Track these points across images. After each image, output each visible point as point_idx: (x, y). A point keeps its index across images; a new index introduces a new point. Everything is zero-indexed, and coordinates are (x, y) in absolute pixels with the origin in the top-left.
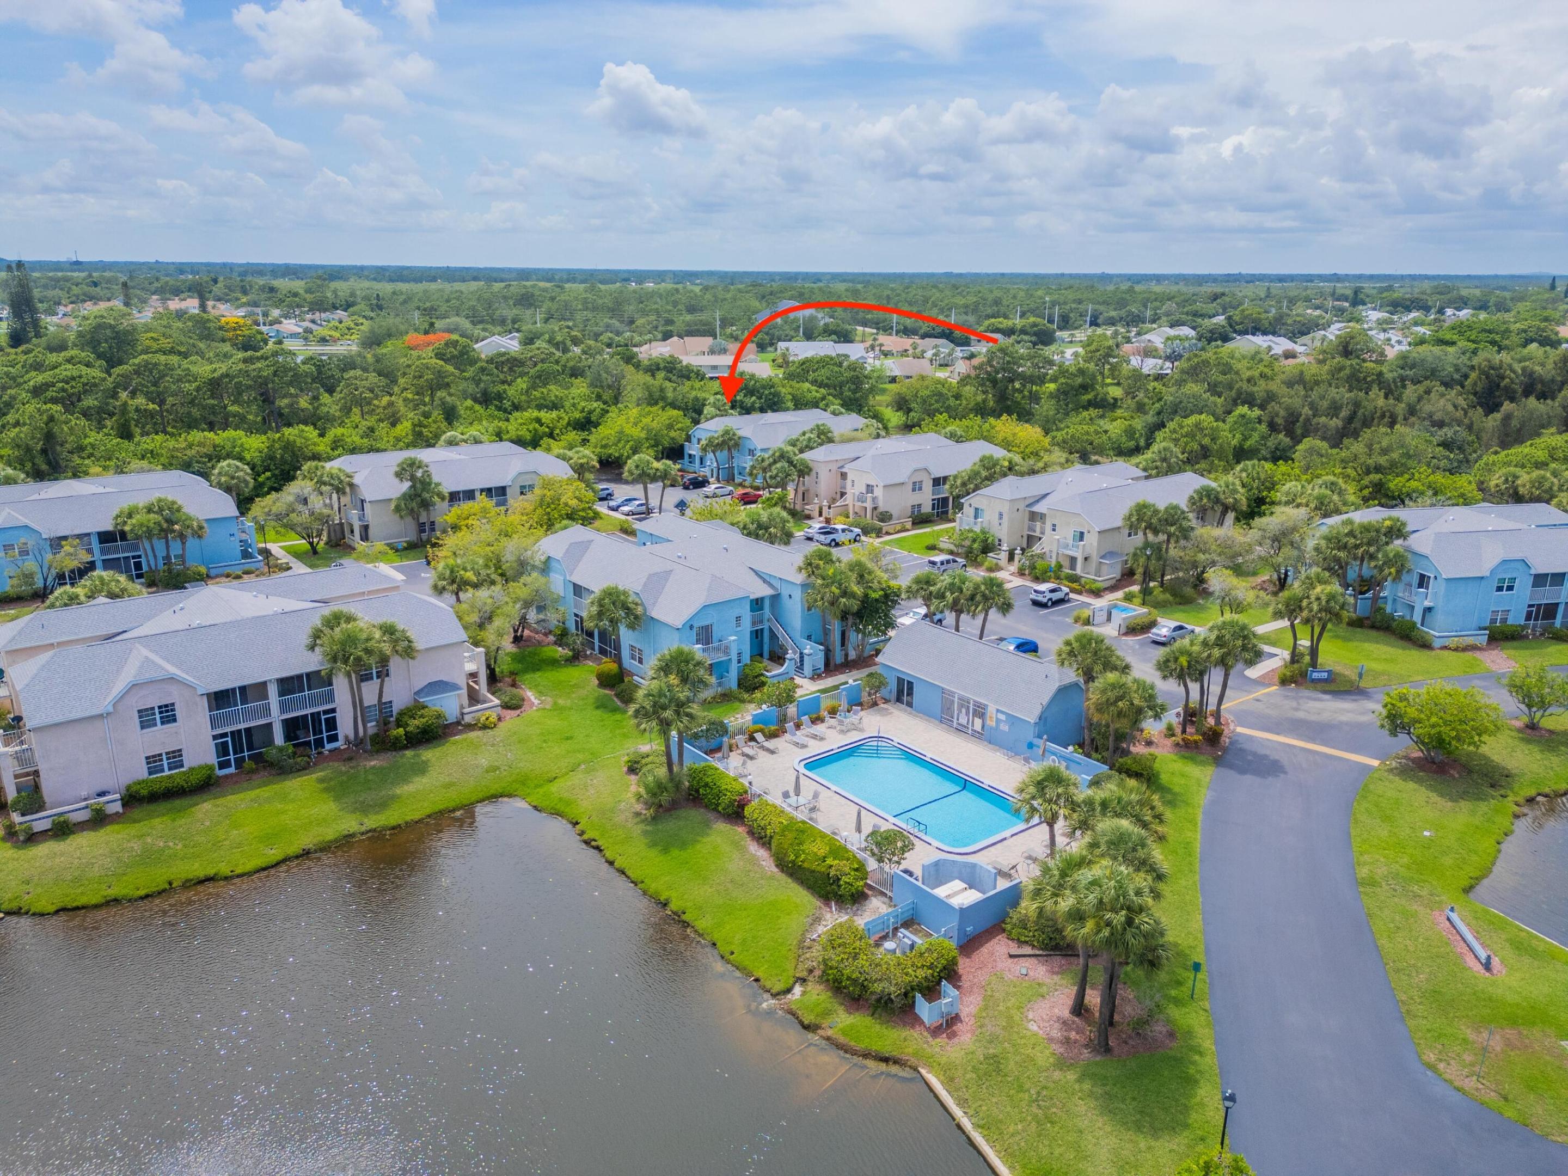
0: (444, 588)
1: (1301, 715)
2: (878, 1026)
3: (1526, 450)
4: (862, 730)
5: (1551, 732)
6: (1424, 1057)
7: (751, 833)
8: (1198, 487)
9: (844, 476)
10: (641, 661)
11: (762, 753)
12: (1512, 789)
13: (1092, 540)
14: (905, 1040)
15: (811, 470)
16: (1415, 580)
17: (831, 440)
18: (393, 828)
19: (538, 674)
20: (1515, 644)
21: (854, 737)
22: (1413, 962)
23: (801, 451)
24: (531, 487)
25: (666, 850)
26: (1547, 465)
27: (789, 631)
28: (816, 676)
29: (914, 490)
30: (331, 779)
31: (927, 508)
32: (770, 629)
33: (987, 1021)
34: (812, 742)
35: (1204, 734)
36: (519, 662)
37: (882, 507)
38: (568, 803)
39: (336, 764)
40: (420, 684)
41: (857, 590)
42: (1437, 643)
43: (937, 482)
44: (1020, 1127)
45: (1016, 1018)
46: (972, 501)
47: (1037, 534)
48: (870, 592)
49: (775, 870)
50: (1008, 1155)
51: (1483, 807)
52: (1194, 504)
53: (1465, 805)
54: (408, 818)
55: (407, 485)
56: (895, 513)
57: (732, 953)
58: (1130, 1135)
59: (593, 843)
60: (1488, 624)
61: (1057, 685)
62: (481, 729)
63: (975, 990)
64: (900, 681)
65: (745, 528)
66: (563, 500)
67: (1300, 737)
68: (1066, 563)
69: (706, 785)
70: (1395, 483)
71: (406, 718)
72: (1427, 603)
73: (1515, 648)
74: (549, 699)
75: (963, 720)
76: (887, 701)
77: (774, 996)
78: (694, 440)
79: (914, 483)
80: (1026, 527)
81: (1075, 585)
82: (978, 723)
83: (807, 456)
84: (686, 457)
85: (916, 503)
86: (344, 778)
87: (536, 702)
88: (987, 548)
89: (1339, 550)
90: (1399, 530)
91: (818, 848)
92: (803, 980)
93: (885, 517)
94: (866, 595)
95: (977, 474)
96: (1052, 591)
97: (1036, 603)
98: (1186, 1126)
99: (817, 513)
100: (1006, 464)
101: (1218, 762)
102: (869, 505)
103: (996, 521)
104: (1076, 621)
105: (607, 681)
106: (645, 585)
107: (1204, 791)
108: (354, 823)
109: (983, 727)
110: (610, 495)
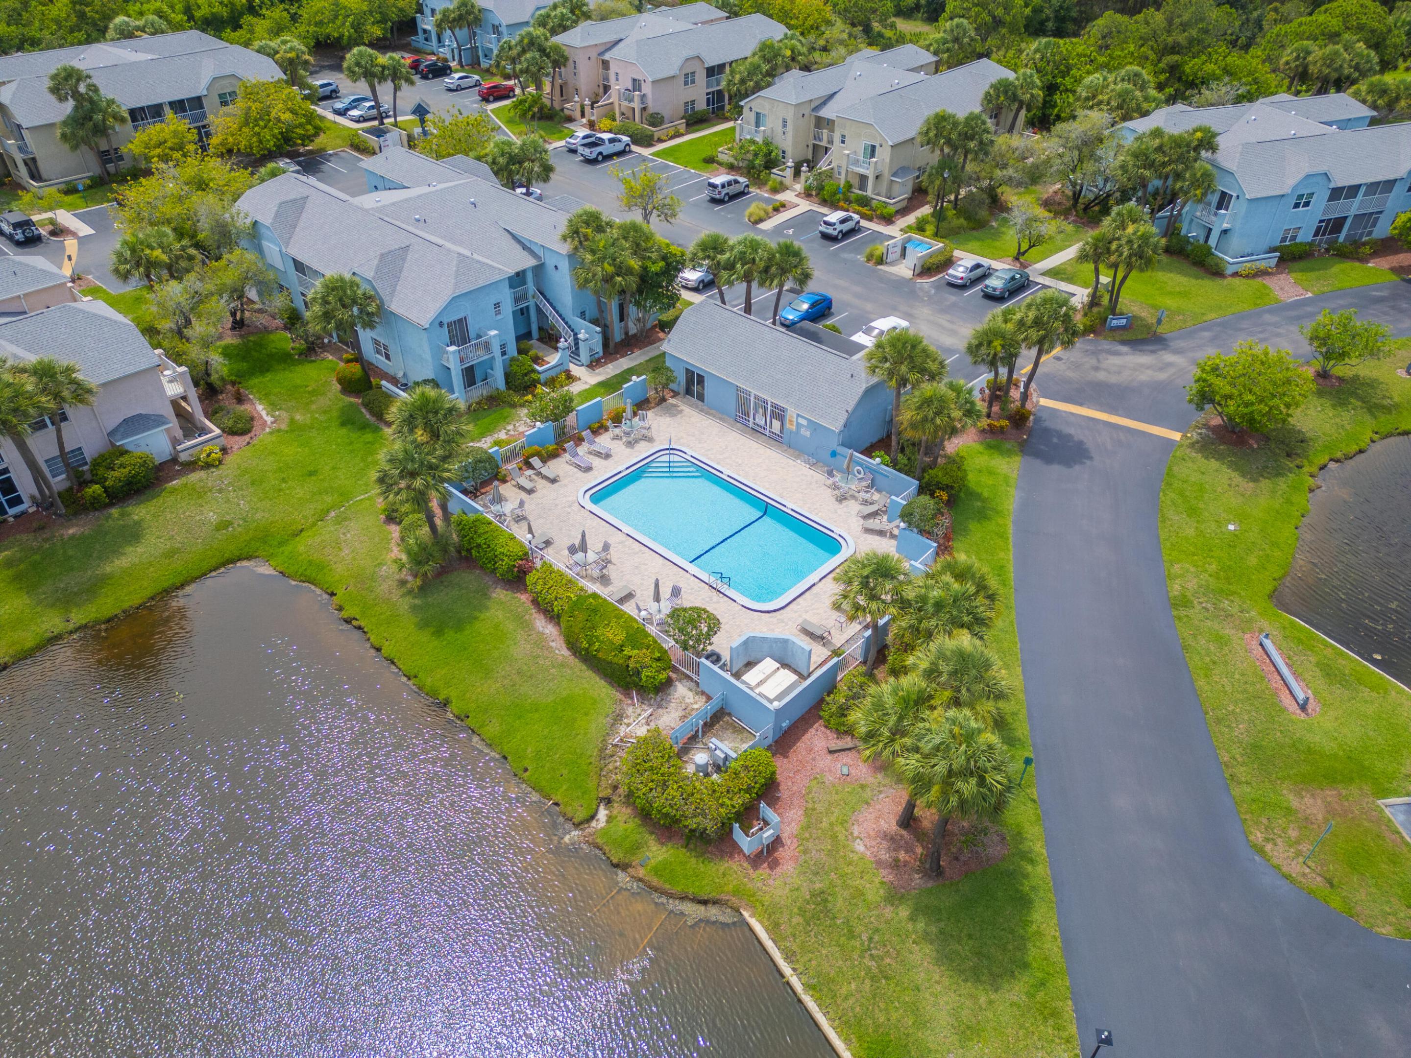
0: (129, 272)
1: (1101, 376)
2: (693, 860)
3: (1322, 18)
4: (649, 439)
5: (1340, 379)
6: (1252, 838)
7: (535, 602)
8: (994, 80)
9: (606, 64)
10: (388, 357)
11: (541, 483)
12: (1307, 457)
13: (884, 155)
14: (724, 875)
15: (567, 59)
16: (1215, 199)
17: (587, 16)
18: (108, 621)
19: (269, 376)
20: (1301, 264)
21: (643, 450)
22: (1231, 708)
23: (554, 32)
24: (233, 94)
25: (439, 632)
26: (1338, 35)
27: (559, 308)
28: (594, 364)
29: (686, 83)
30: (21, 560)
31: (701, 105)
32: (537, 305)
33: (810, 845)
34: (596, 462)
35: (1009, 418)
36: (244, 359)
37: (652, 108)
38: (321, 567)
39: (25, 537)
40: (112, 421)
41: (635, 264)
42: (1230, 270)
43: (711, 72)
44: (853, 986)
45: (841, 837)
46: (753, 104)
47: (824, 143)
48: (649, 264)
49: (566, 652)
50: (844, 1025)
51: (1282, 484)
52: (990, 102)
53: (1265, 484)
54: (126, 605)
55: (71, 104)
56: (666, 113)
57: (526, 770)
58: (967, 988)
59: (355, 623)
60: (1277, 243)
61: (864, 386)
62: (202, 468)
63: (795, 801)
64: (690, 374)
65: (494, 162)
66: (273, 115)
67: (1102, 408)
68: (855, 182)
69: (479, 546)
70: (1191, 66)
71: (101, 471)
72: (1226, 226)
73: (1302, 271)
74: (284, 414)
75: (760, 420)
76: (675, 394)
77: (577, 825)
78: (427, 11)
79: (686, 75)
80: (812, 135)
81: (864, 210)
82: (776, 424)
83: (559, 39)
84: (420, 32)
85: (689, 100)
86: (37, 557)
87: (269, 419)
88: (770, 163)
89: (1145, 169)
90: (1209, 143)
91: (614, 634)
92: (608, 801)
93: (656, 120)
94: (645, 268)
95: (756, 67)
96: (843, 221)
97: (825, 236)
98: (1026, 966)
99: (578, 114)
100: (788, 53)
101: (1025, 448)
102: (636, 105)
103: (779, 129)
104: (869, 260)
105: (350, 386)
106: (378, 269)
107: (1012, 491)
108: (57, 620)
109: (782, 431)
110: (335, 91)
